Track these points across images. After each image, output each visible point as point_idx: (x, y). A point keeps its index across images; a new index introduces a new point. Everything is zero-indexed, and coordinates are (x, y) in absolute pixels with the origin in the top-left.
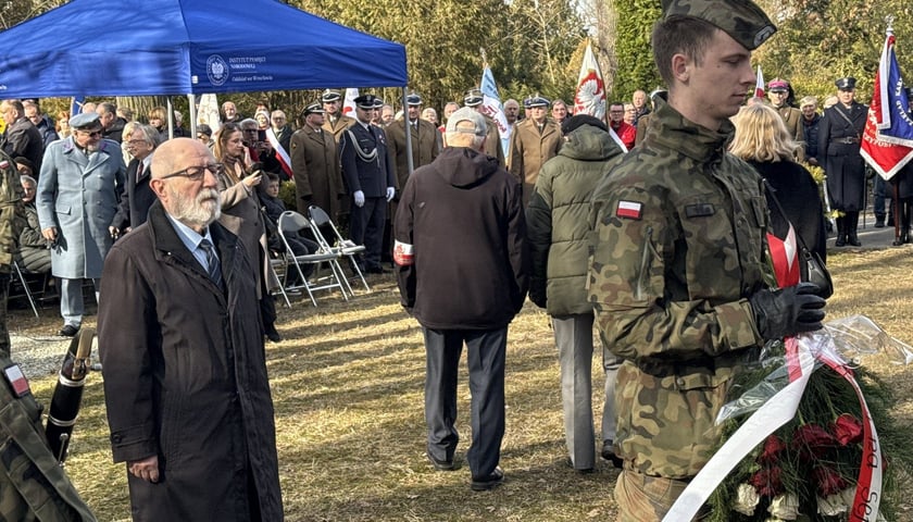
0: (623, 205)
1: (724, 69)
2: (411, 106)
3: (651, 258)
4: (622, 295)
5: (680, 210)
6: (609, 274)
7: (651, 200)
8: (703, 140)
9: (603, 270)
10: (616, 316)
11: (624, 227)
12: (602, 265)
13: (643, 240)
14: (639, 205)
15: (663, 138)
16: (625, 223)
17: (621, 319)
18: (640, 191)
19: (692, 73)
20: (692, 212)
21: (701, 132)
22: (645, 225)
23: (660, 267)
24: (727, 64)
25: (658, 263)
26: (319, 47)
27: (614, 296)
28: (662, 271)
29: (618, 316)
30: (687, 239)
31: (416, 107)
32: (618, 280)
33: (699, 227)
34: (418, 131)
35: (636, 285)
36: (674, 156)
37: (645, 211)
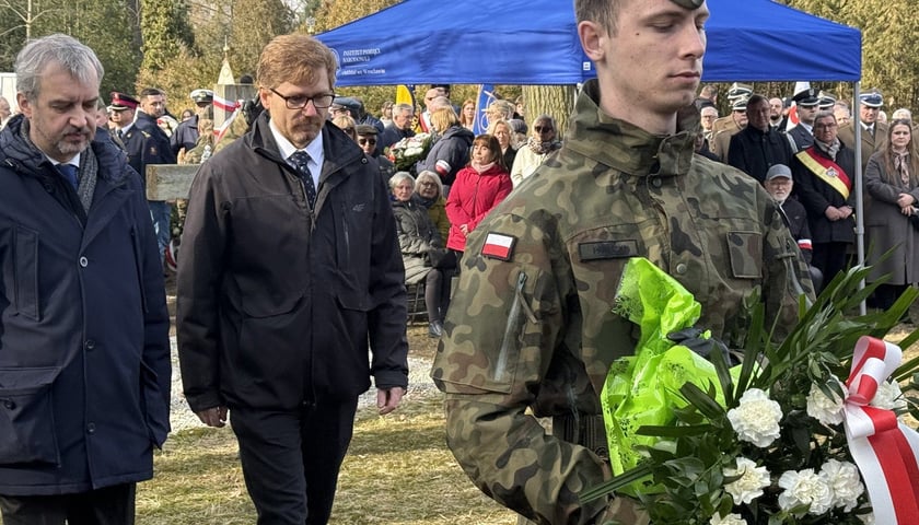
0: (493, 239)
1: (649, 37)
2: (868, 107)
3: (522, 319)
4: (474, 370)
5: (571, 249)
6: (461, 339)
7: (529, 232)
8: (629, 142)
9: (455, 332)
10: (462, 403)
11: (488, 271)
12: (455, 325)
13: (511, 292)
14: (511, 239)
15: (576, 142)
16: (490, 264)
17: (467, 407)
18: (517, 219)
19: (607, 47)
20: (589, 253)
21: (623, 130)
22: (517, 269)
23: (534, 335)
24: (650, 29)
25: (533, 327)
26: (747, 31)
27: (463, 372)
28: (537, 339)
29: (465, 403)
30: (580, 293)
31: (875, 108)
32: (469, 349)
33: (600, 276)
34: (874, 137)
35: (497, 359)
36: (588, 168)
37: (518, 247)
